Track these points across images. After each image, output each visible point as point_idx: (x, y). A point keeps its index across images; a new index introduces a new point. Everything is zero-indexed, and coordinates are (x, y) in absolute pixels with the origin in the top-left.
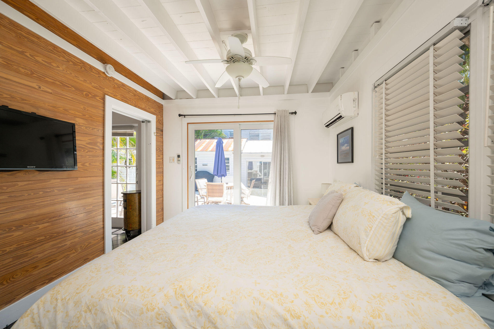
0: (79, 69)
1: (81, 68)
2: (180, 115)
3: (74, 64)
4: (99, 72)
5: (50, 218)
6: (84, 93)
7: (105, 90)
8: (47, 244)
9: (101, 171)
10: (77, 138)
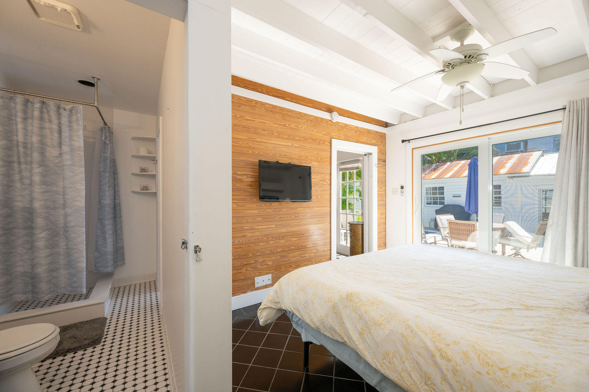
0: (314, 124)
1: (316, 123)
2: (403, 141)
3: (311, 121)
4: (327, 121)
5: (298, 235)
6: (318, 141)
7: (332, 134)
8: (296, 253)
9: (329, 203)
10: (312, 177)
